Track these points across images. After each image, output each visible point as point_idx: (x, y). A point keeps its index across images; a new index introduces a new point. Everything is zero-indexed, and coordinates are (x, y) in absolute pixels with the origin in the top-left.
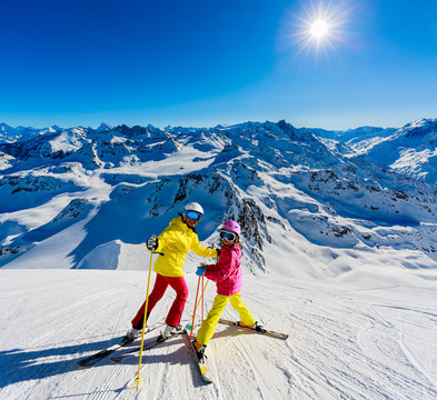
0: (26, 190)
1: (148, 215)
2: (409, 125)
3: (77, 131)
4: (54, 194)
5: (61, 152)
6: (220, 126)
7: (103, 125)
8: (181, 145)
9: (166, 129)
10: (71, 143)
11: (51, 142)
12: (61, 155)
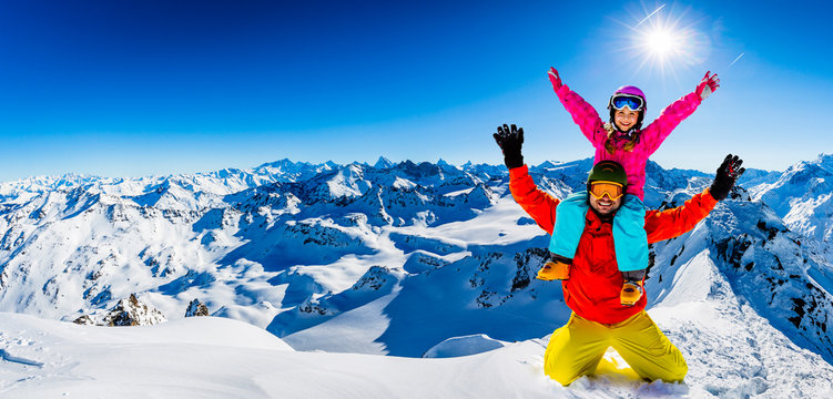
0: (316, 242)
1: (474, 305)
2: (790, 169)
3: (355, 169)
4: (344, 253)
5: (344, 197)
6: (547, 164)
7: (382, 161)
8: (495, 196)
9: (465, 167)
10: (348, 185)
11: (329, 183)
12: (344, 202)
